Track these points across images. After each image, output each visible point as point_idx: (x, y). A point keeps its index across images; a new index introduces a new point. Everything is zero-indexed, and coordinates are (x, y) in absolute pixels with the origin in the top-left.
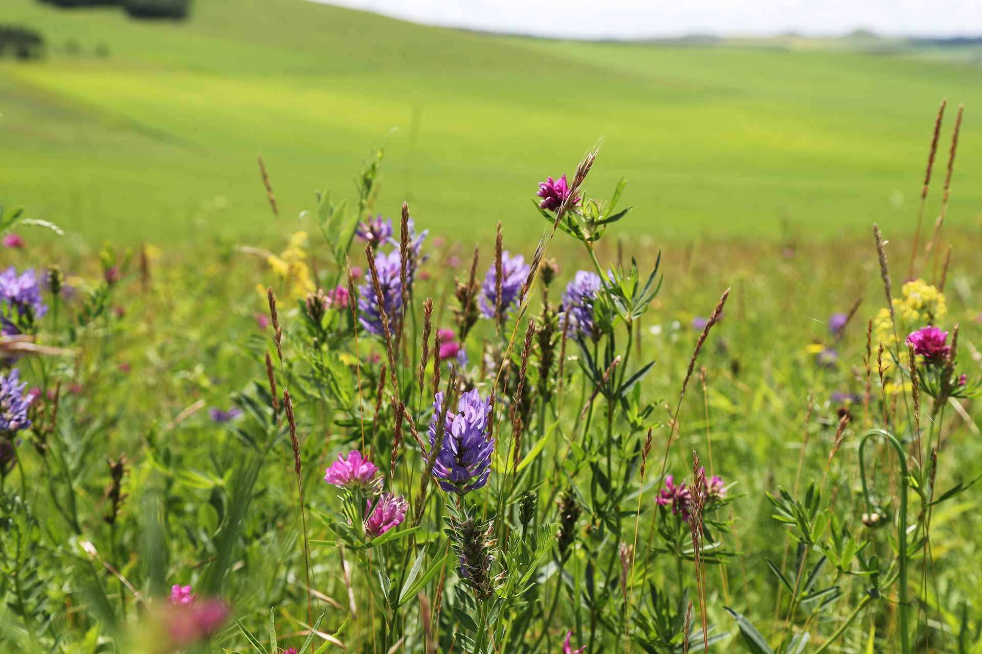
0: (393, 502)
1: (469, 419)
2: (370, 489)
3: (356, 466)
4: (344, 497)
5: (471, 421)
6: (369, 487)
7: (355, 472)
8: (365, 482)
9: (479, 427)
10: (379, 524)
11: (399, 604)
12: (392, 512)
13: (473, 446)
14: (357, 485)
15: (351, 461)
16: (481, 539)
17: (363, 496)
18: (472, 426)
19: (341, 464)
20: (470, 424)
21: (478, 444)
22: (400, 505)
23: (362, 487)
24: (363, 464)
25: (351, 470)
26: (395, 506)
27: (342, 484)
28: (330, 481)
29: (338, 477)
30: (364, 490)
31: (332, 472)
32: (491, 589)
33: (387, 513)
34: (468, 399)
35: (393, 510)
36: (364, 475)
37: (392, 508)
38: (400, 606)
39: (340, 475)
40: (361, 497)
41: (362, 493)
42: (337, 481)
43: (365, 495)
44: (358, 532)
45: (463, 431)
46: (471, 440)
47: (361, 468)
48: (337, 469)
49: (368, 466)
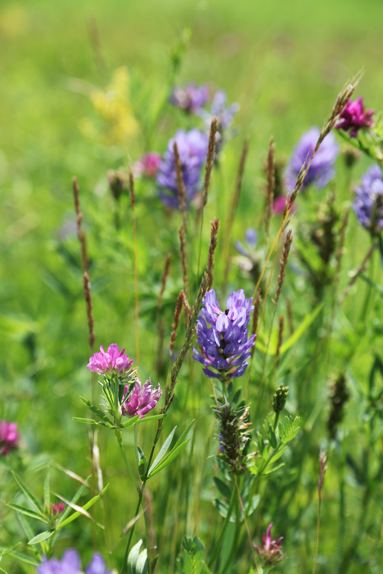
0: (148, 389)
1: (232, 317)
2: (126, 378)
3: (114, 358)
4: (103, 383)
5: (234, 319)
6: (125, 376)
7: (113, 363)
8: (122, 372)
9: (240, 325)
10: (135, 407)
11: (148, 476)
12: (147, 398)
13: (233, 341)
14: (115, 373)
15: (110, 354)
16: (236, 422)
17: (120, 384)
18: (234, 323)
19: (101, 356)
20: (232, 321)
21: (238, 339)
22: (156, 392)
23: (119, 376)
24: (120, 356)
25: (109, 361)
26: (149, 393)
27: (102, 372)
28: (92, 369)
29: (98, 366)
30: (120, 378)
31: (93, 362)
32: (244, 465)
33: (142, 398)
34: (235, 298)
35: (147, 396)
36: (120, 366)
37: (146, 395)
38: (148, 478)
39: (100, 365)
40: (118, 384)
41: (119, 380)
42: (98, 369)
43: (122, 383)
44: (114, 413)
45: (226, 327)
46: (233, 335)
47: (118, 360)
48: (97, 359)
49: (124, 358)
